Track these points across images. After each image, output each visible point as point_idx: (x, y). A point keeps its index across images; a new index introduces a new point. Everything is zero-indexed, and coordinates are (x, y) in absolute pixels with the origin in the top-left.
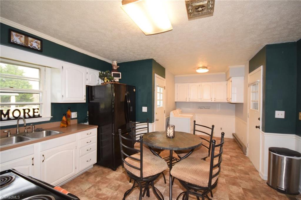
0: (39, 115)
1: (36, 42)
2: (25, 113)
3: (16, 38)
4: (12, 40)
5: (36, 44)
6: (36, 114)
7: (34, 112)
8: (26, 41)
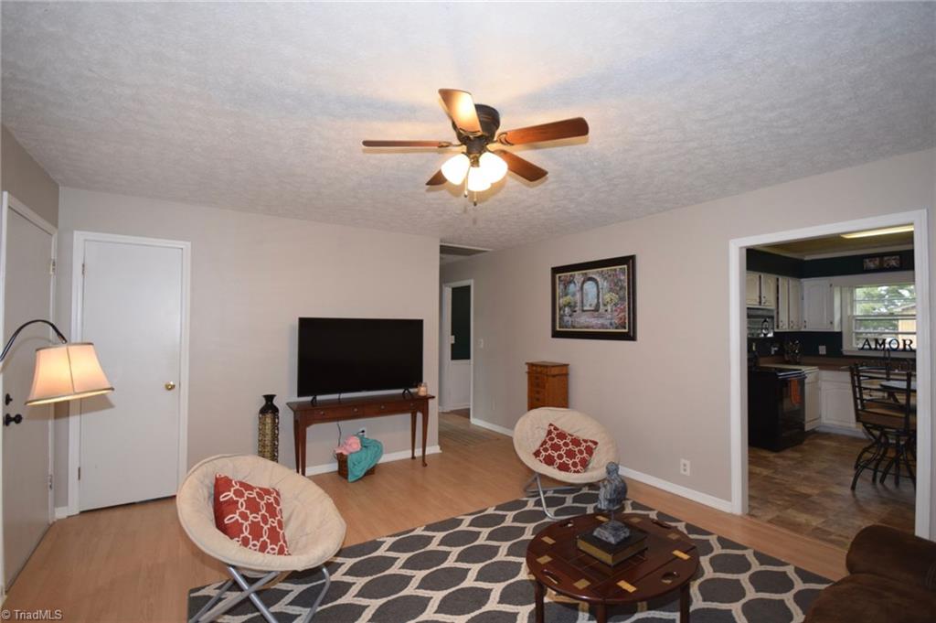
1: (894, 257)
2: (905, 345)
3: (870, 264)
4: (865, 267)
5: (893, 261)
8: (881, 262)
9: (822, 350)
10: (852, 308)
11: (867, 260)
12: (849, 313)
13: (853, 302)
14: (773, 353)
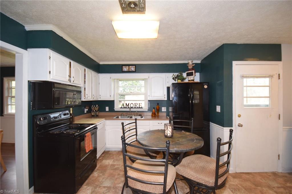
0: (142, 107)
1: (133, 67)
2: (135, 105)
3: (125, 69)
4: (123, 70)
5: (133, 69)
6: (140, 106)
7: (139, 105)
8: (129, 69)
9: (107, 109)
10: (118, 89)
11: (124, 67)
12: (117, 92)
13: (118, 87)
14: (85, 112)
